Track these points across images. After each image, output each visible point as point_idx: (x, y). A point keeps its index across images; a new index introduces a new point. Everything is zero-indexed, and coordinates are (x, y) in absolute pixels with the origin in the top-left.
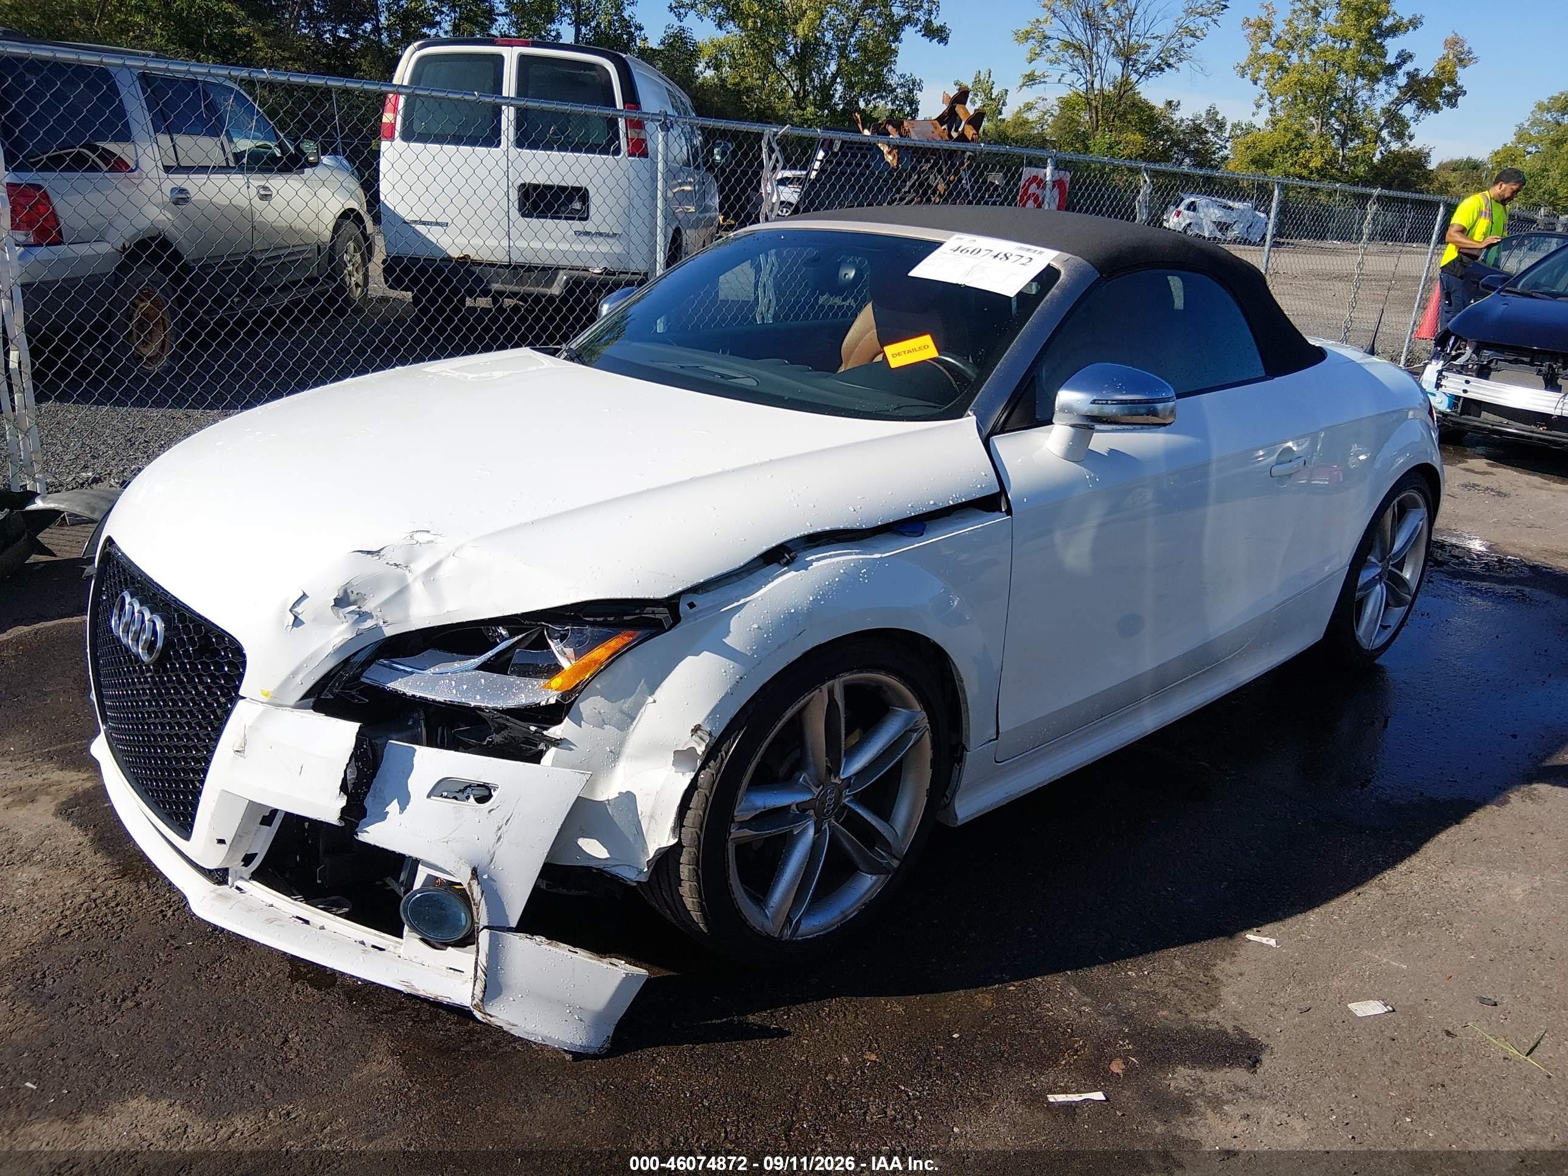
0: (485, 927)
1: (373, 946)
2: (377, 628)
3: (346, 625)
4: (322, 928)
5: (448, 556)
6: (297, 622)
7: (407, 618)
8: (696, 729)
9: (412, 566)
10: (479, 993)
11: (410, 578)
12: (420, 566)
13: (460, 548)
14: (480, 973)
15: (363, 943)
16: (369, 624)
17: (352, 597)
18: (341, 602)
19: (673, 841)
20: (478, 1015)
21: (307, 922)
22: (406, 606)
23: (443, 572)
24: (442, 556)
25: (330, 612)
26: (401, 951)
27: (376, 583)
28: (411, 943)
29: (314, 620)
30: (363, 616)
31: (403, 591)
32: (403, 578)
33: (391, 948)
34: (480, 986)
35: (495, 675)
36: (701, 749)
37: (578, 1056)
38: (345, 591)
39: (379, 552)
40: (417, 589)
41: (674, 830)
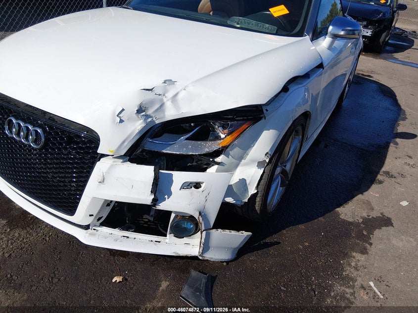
0: (204, 231)
1: (156, 241)
2: (152, 121)
3: (142, 121)
4: (135, 238)
5: (181, 90)
6: (121, 121)
7: (164, 117)
8: (267, 153)
9: (166, 95)
10: (201, 251)
11: (165, 100)
12: (170, 95)
13: (186, 86)
14: (202, 245)
15: (152, 241)
16: (150, 120)
17: (143, 109)
18: (140, 111)
19: (256, 191)
20: (200, 258)
21: (128, 237)
22: (164, 111)
23: (180, 96)
24: (179, 90)
25: (135, 116)
26: (167, 241)
27: (152, 102)
28: (170, 238)
29: (128, 119)
30: (147, 116)
31: (162, 105)
32: (162, 100)
33: (163, 241)
34: (201, 249)
35: (193, 142)
36: (267, 161)
37: (228, 262)
38: (140, 106)
39: (152, 89)
40: (168, 104)
41: (256, 187)
